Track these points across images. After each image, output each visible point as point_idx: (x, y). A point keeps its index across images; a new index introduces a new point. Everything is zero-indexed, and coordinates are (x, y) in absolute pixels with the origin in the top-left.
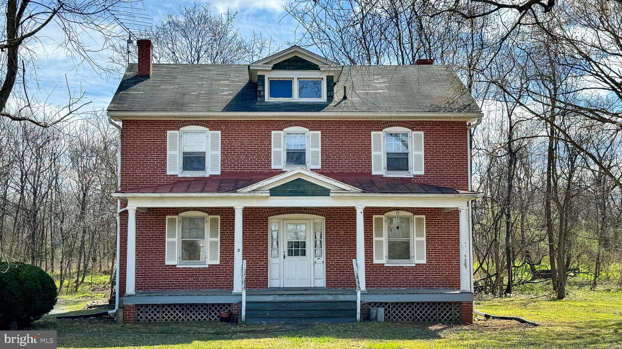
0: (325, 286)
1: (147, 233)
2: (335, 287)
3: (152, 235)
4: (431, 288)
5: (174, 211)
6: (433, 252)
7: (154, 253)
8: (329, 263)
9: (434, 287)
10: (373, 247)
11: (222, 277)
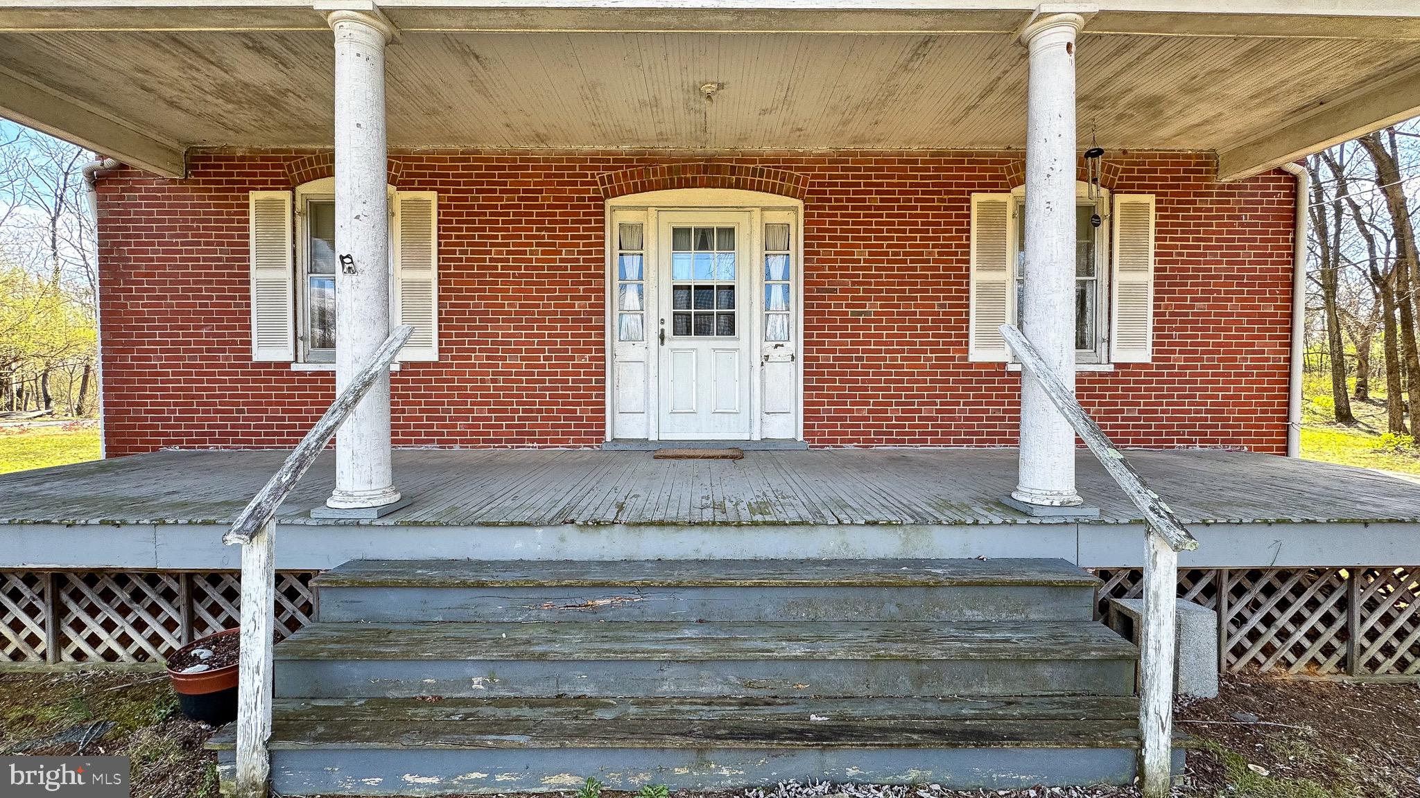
0: (800, 438)
1: (187, 252)
2: (835, 441)
3: (205, 260)
4: (1162, 444)
5: (278, 174)
6: (1175, 322)
7: (214, 320)
8: (817, 359)
9: (1172, 441)
10: (968, 306)
11: (449, 403)
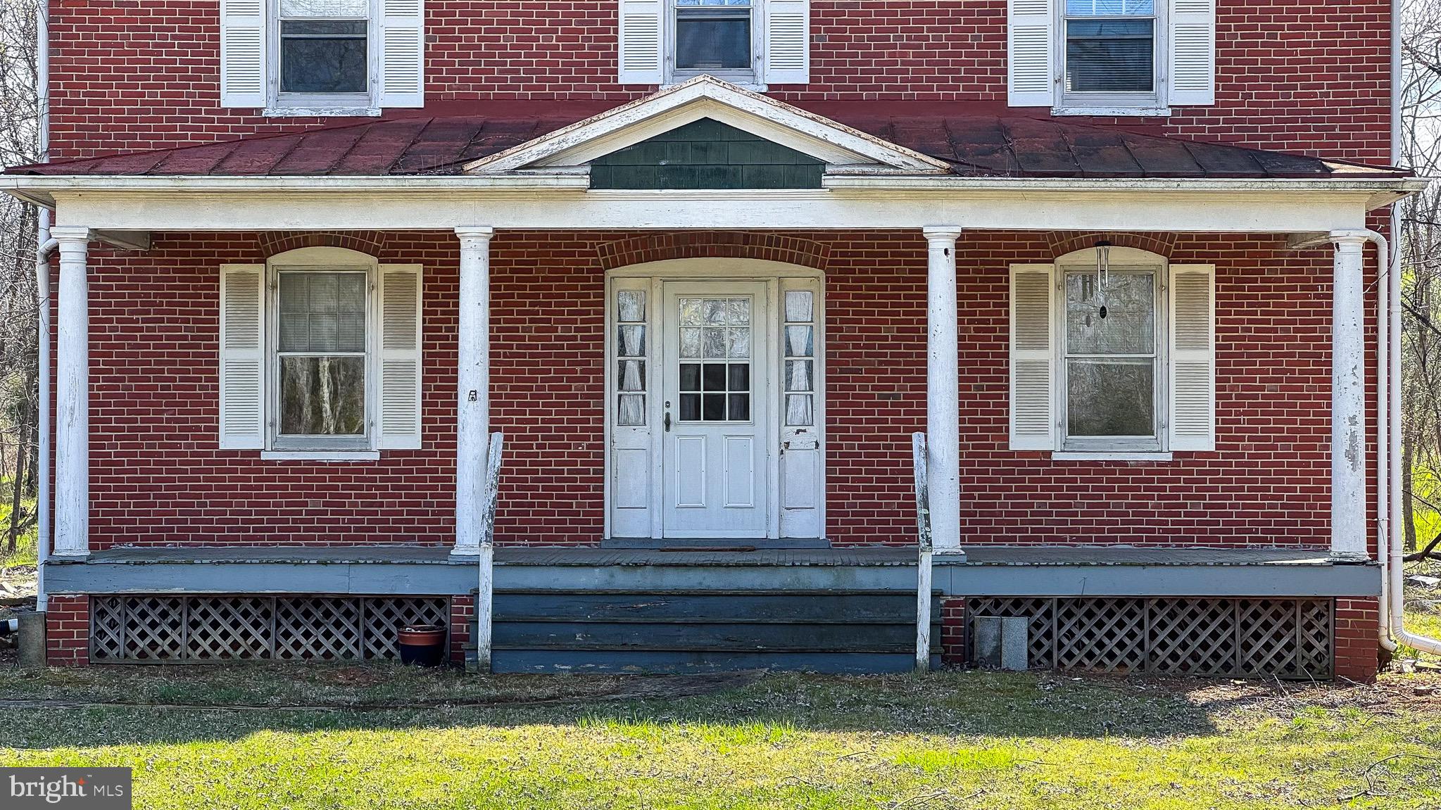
0: (823, 537)
1: (149, 329)
2: (862, 539)
3: (168, 338)
4: (1232, 543)
5: (250, 245)
6: (1243, 405)
7: (177, 404)
8: (840, 447)
9: (1244, 540)
10: (1007, 388)
11: (432, 496)
